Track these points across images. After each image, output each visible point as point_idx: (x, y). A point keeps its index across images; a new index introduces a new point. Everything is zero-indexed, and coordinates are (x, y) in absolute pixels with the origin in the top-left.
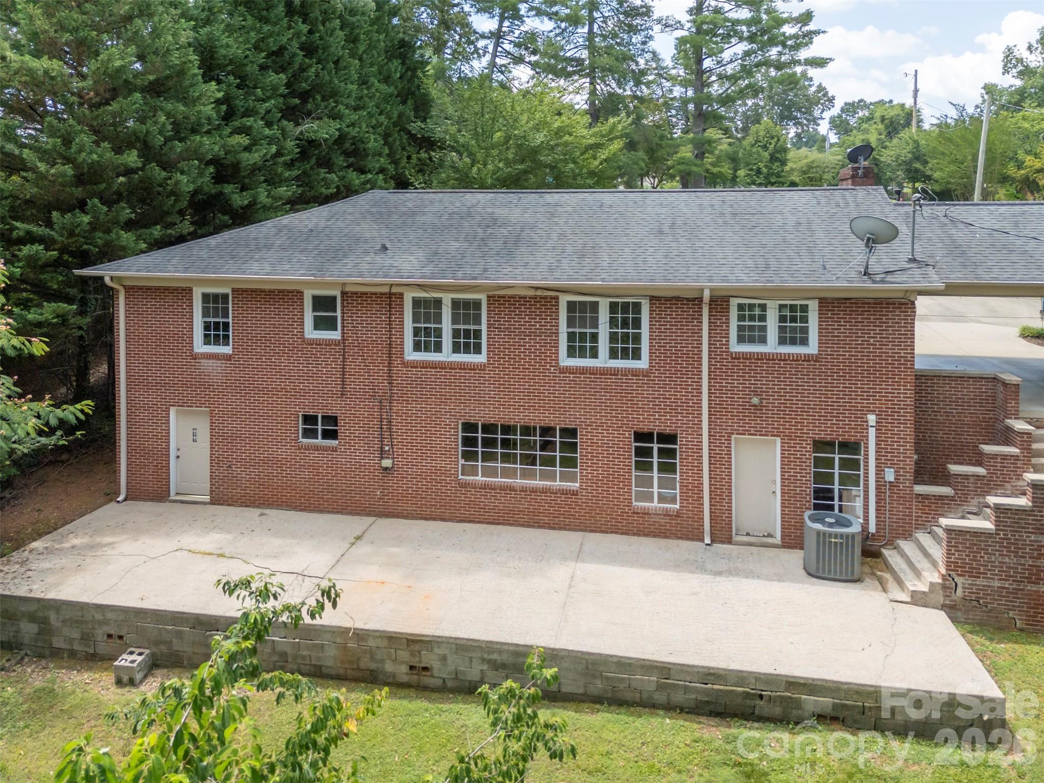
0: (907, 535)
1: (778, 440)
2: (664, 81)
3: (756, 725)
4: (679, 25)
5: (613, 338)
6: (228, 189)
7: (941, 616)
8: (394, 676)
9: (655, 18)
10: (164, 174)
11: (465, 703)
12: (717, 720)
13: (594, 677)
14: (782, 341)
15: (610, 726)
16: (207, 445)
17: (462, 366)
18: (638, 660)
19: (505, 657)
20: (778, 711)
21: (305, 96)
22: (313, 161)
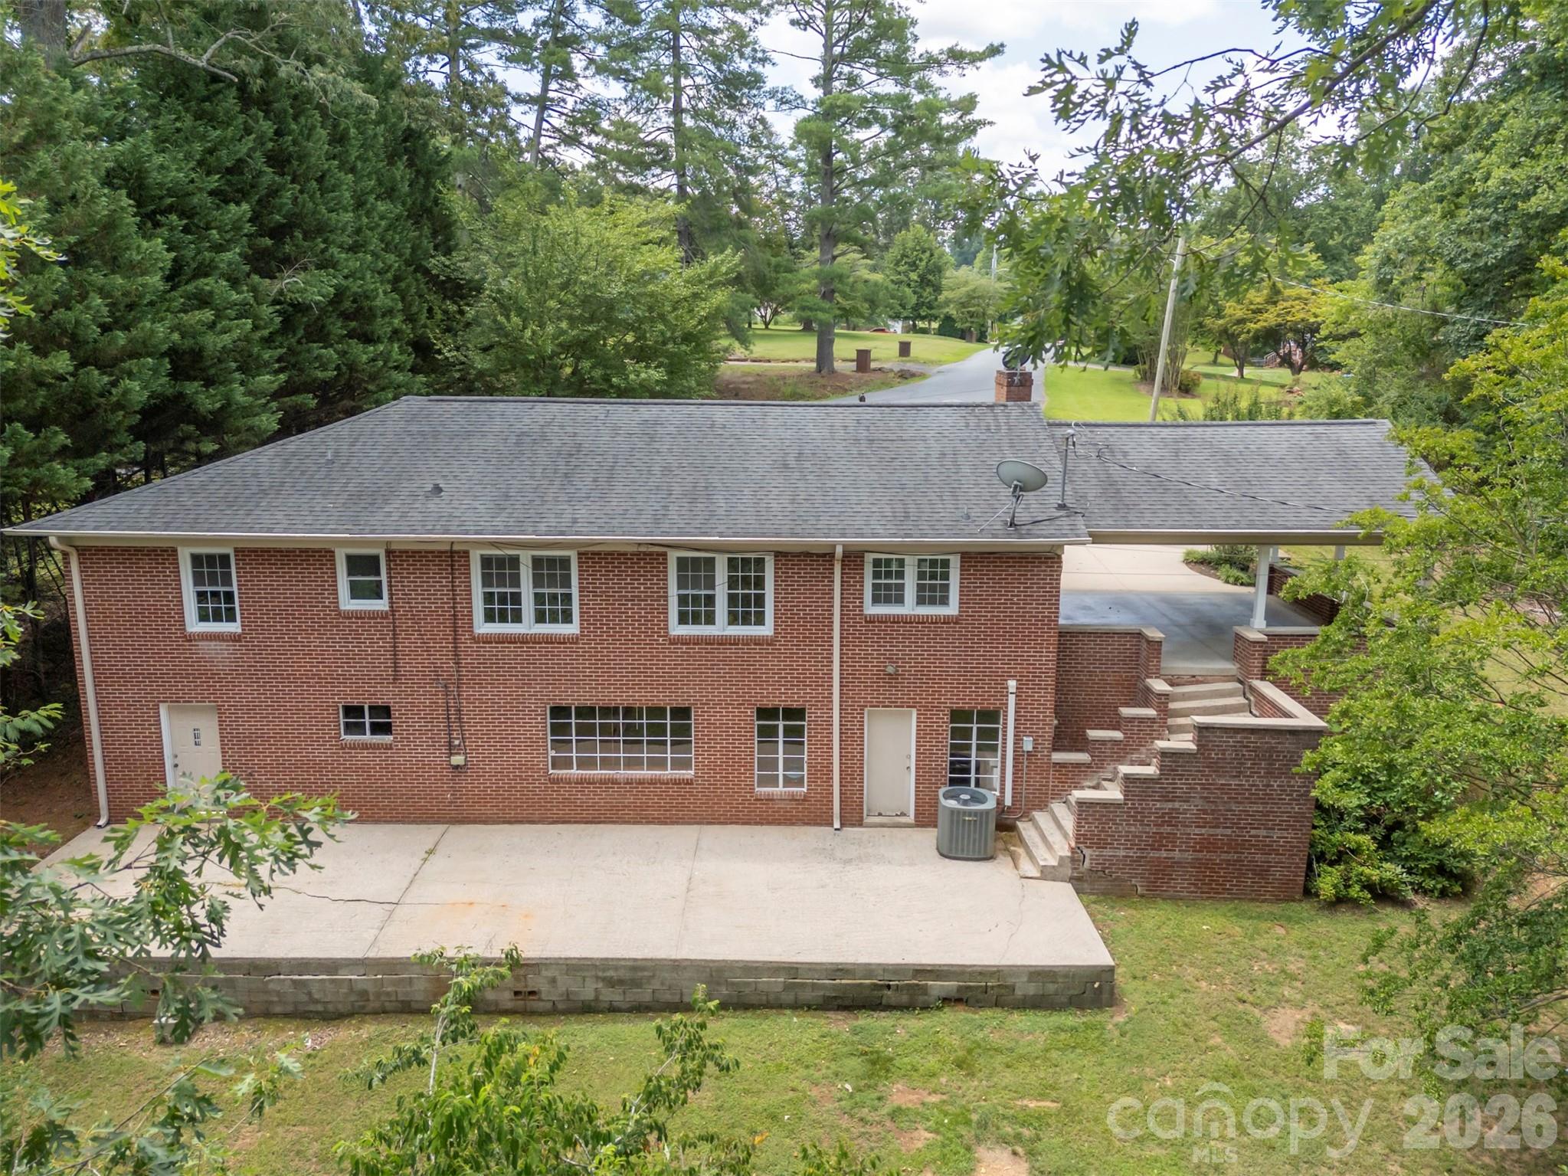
0: (1043, 806)
1: (914, 712)
2: (778, 166)
3: (883, 1014)
4: (799, 102)
5: (732, 600)
6: (192, 388)
7: (1068, 888)
8: (497, 1003)
9: (767, 89)
10: (106, 379)
11: (579, 1023)
12: (845, 1013)
13: (719, 984)
14: (921, 601)
15: (735, 1031)
16: (216, 747)
17: (549, 640)
18: (765, 963)
19: (622, 974)
20: (905, 998)
21: (279, 233)
22: (301, 333)
